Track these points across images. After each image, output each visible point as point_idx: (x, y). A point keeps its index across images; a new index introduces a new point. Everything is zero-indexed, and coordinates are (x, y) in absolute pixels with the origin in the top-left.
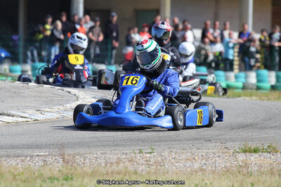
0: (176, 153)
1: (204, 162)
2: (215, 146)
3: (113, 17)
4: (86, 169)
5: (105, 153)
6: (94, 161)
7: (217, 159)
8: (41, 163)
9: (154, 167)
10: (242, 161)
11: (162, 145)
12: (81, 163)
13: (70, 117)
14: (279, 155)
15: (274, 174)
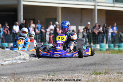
2: (82, 73)
7: (82, 77)
10: (94, 78)
11: (58, 73)
12: (22, 81)
13: (17, 62)
14: (110, 75)
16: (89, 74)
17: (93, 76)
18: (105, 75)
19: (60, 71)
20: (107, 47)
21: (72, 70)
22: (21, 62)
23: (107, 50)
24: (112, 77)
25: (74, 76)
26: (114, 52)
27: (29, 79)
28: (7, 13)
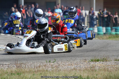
0: (64, 62)
1: (76, 66)
3: (37, 5)
4: (26, 70)
5: (34, 63)
6: (29, 66)
7: (81, 64)
8: (7, 67)
9: (55, 68)
10: (92, 65)
11: (58, 59)
12: (24, 67)
14: (107, 62)
15: (106, 70)
16: (87, 61)
17: (92, 63)
18: (103, 62)
19: (59, 57)
20: (104, 31)
21: (72, 56)
25: (73, 63)
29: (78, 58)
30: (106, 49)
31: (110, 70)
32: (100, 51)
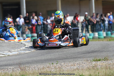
0: (67, 63)
1: (78, 66)
2: (83, 60)
4: (29, 72)
7: (84, 64)
8: (11, 71)
9: (58, 69)
10: (94, 65)
11: (61, 61)
12: (28, 70)
13: (23, 53)
14: (109, 61)
15: (107, 68)
16: (89, 61)
17: (94, 63)
18: (104, 61)
19: (62, 59)
20: (105, 35)
21: (74, 58)
22: (26, 52)
23: (105, 37)
24: (111, 63)
25: (76, 63)
26: (112, 39)
27: (34, 68)
28: (11, 7)
29: (80, 59)
30: (107, 50)
31: (112, 68)
32: (102, 52)
